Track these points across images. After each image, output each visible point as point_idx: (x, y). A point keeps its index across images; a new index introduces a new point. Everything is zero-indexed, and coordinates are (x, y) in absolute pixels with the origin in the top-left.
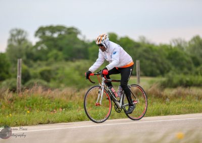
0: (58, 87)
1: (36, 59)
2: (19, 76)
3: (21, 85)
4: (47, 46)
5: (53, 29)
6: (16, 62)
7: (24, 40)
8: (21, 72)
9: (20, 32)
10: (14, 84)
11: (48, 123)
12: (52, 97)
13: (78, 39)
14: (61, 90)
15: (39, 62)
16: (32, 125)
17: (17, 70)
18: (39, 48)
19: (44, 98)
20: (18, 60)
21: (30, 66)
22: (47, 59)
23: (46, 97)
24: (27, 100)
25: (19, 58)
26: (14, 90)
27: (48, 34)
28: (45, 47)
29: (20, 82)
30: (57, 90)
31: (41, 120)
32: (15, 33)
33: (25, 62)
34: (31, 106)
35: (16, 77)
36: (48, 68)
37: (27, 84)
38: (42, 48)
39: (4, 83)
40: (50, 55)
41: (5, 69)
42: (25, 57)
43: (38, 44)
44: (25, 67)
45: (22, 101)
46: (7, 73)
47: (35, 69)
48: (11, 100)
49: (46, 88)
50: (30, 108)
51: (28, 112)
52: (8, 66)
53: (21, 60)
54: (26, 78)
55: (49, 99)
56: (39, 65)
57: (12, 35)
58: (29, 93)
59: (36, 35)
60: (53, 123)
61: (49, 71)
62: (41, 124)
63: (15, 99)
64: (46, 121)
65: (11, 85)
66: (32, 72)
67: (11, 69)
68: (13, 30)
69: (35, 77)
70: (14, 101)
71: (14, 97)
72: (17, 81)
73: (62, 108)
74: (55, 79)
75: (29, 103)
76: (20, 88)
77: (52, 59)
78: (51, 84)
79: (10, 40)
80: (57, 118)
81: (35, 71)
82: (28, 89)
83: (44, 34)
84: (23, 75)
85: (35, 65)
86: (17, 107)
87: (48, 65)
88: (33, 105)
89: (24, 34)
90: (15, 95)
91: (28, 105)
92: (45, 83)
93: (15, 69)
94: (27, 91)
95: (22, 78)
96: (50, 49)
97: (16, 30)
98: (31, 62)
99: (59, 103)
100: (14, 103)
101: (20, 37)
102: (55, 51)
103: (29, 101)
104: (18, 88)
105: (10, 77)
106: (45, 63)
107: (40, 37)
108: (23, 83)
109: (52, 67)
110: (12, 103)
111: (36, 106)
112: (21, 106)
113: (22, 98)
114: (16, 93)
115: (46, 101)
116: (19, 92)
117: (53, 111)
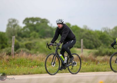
0: (35, 53)
1: (23, 36)
2: (13, 46)
3: (14, 51)
5: (33, 19)
6: (11, 38)
7: (16, 25)
8: (14, 44)
9: (14, 21)
10: (10, 51)
11: (29, 74)
12: (32, 59)
13: (48, 26)
14: (37, 55)
15: (25, 38)
16: (20, 75)
17: (12, 43)
18: (25, 30)
19: (27, 59)
20: (13, 37)
21: (20, 41)
22: (29, 37)
23: (28, 59)
24: (17, 60)
25: (13, 36)
26: (9, 54)
27: (31, 22)
28: (29, 30)
29: (13, 50)
30: (34, 54)
31: (25, 72)
32: (11, 21)
33: (17, 38)
34: (19, 64)
35: (11, 46)
36: (30, 42)
37: (17, 51)
38: (27, 30)
39: (4, 50)
40: (31, 34)
41: (5, 41)
42: (17, 35)
43: (24, 28)
44: (17, 41)
45: (14, 61)
46: (6, 44)
47: (22, 42)
48: (8, 60)
49: (28, 54)
50: (19, 65)
51: (18, 67)
52: (7, 40)
53: (14, 37)
54: (17, 47)
55: (30, 60)
56: (25, 40)
57: (10, 22)
58: (18, 56)
59: (23, 23)
60: (32, 74)
61: (30, 44)
62: (24, 74)
63: (10, 59)
64: (28, 73)
65: (8, 51)
66: (20, 44)
67: (8, 42)
68: (10, 19)
69: (22, 47)
70: (10, 60)
71: (9, 58)
72: (12, 49)
73: (37, 66)
74: (33, 48)
75: (18, 62)
76: (13, 53)
77: (32, 37)
78: (31, 52)
79: (8, 25)
80: (34, 71)
81: (22, 44)
82: (18, 53)
83: (28, 22)
84: (15, 45)
85: (23, 40)
86: (11, 64)
87: (30, 40)
88: (20, 63)
89: (16, 22)
90: (10, 57)
91: (17, 63)
92: (28, 50)
93: (11, 42)
94: (17, 55)
95: (15, 47)
96: (31, 31)
97: (12, 19)
98: (20, 38)
99: (35, 62)
100: (10, 62)
101: (14, 23)
102: (34, 32)
103: (18, 61)
104: (12, 53)
105: (7, 46)
106: (28, 39)
107: (26, 24)
108: (15, 50)
109: (32, 42)
110: (9, 62)
111: (22, 64)
112: (14, 64)
113: (14, 59)
114: (11, 56)
115: (28, 61)
116: (12, 55)
117: (32, 67)
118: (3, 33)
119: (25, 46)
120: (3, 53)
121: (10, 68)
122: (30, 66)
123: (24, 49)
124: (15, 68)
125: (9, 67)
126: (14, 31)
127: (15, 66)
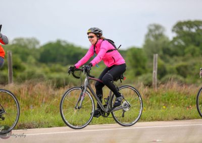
0: (194, 82)
1: (173, 54)
2: (155, 72)
3: (156, 80)
4: (185, 41)
5: (190, 24)
6: (152, 57)
7: (161, 35)
8: (157, 67)
9: (157, 27)
10: (150, 80)
11: (184, 118)
12: (188, 93)
14: (197, 86)
15: (175, 57)
16: (168, 120)
17: (152, 66)
18: (176, 43)
19: (180, 94)
20: (154, 55)
21: (167, 61)
22: (184, 55)
23: (182, 92)
24: (163, 95)
25: (155, 53)
26: (149, 85)
27: (185, 29)
28: (183, 43)
29: (156, 77)
30: (193, 85)
31: (177, 116)
32: (153, 28)
33: (162, 58)
34: (167, 101)
35: (152, 72)
36: (184, 63)
37: (163, 79)
38: (179, 43)
39: (140, 78)
40: (186, 50)
41: (142, 64)
42: (161, 53)
43: (175, 39)
44: (162, 62)
45: (158, 96)
46: (144, 68)
47: (172, 64)
48: (147, 95)
49: (181, 84)
50: (166, 103)
51: (164, 107)
52: (145, 61)
53: (157, 55)
54: (162, 73)
55: (185, 95)
56: (176, 61)
57: (150, 31)
58: (164, 88)
59: (173, 31)
61: (186, 67)
62: (176, 119)
63: (151, 94)
64: (182, 117)
65: (147, 80)
66: (168, 67)
67: (147, 64)
68: (151, 25)
69: (171, 72)
70: (150, 96)
71: (149, 92)
72: (153, 76)
74: (191, 74)
75: (165, 98)
76: (156, 83)
77: (188, 55)
78: (188, 80)
79: (148, 35)
80: (193, 114)
81: (171, 67)
82: (163, 84)
83: (181, 28)
84: (159, 70)
85: (172, 60)
86: (152, 102)
87: (184, 60)
88: (168, 100)
89: (161, 31)
90: (151, 90)
91: (163, 100)
92: (181, 78)
93: (151, 64)
94: (163, 86)
95: (158, 73)
97: (155, 25)
98: (168, 57)
100: (150, 98)
101: (157, 32)
102: (192, 47)
103: (165, 97)
104: (153, 83)
105: (146, 72)
106: (182, 58)
107: (177, 32)
108: (159, 78)
109: (189, 63)
110: (148, 98)
111: (171, 102)
112: (157, 101)
113: (157, 94)
114: (152, 88)
115: (182, 97)
116: (155, 87)
117: (189, 107)
118: (139, 49)
119: (176, 71)
120: (139, 83)
121: (151, 109)
122: (186, 105)
123: (175, 76)
124: (160, 109)
125: (149, 108)
126: (157, 46)
127: (159, 106)
